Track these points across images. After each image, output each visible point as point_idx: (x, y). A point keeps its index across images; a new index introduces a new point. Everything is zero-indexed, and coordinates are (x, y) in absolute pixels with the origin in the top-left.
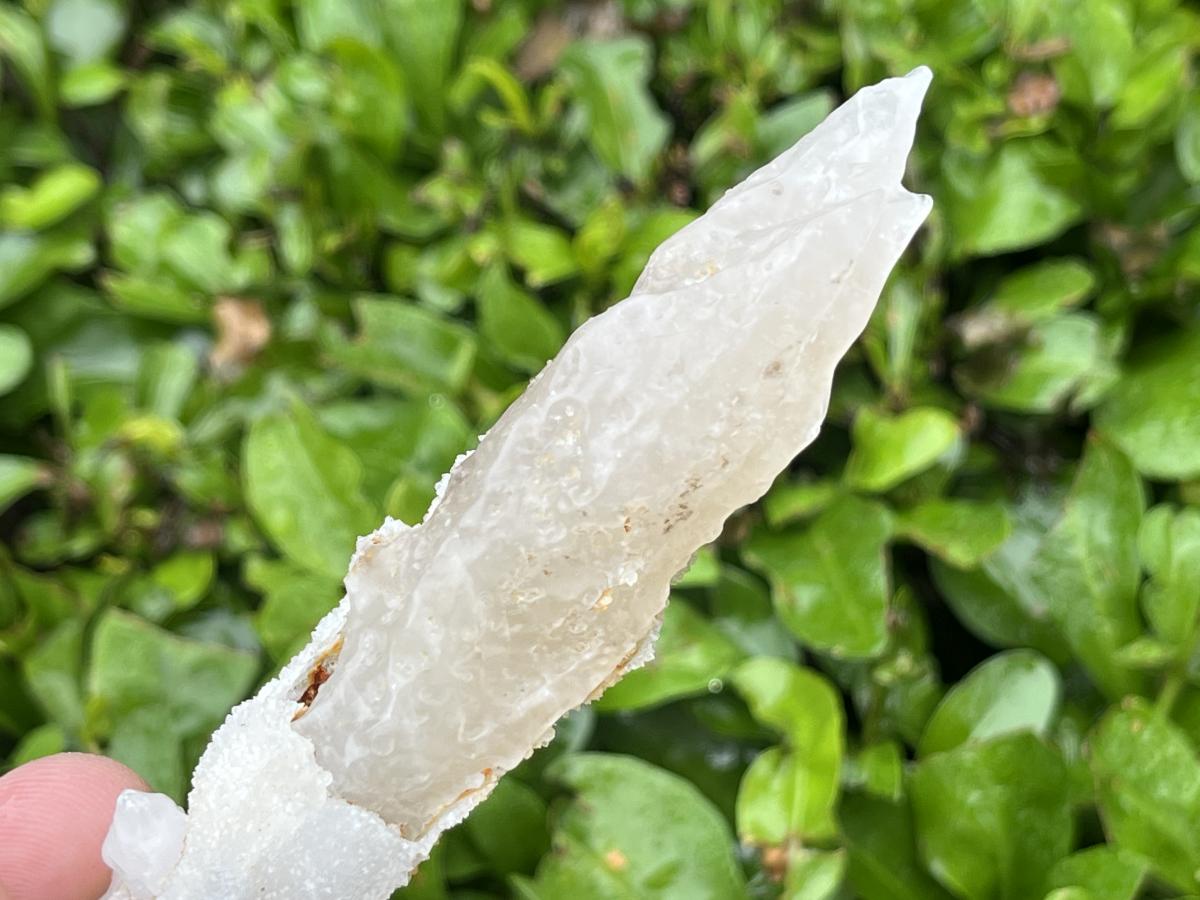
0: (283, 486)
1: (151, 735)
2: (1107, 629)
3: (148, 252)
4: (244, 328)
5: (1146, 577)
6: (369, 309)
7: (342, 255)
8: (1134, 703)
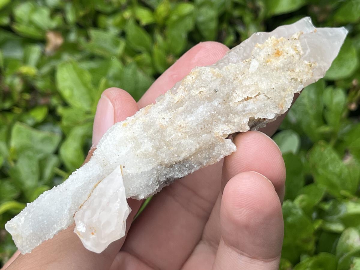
0: (68, 83)
1: (30, 158)
2: (314, 124)
3: (25, 18)
4: (55, 40)
5: (325, 107)
6: (93, 33)
7: (85, 17)
8: (322, 143)
